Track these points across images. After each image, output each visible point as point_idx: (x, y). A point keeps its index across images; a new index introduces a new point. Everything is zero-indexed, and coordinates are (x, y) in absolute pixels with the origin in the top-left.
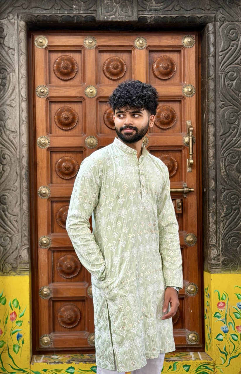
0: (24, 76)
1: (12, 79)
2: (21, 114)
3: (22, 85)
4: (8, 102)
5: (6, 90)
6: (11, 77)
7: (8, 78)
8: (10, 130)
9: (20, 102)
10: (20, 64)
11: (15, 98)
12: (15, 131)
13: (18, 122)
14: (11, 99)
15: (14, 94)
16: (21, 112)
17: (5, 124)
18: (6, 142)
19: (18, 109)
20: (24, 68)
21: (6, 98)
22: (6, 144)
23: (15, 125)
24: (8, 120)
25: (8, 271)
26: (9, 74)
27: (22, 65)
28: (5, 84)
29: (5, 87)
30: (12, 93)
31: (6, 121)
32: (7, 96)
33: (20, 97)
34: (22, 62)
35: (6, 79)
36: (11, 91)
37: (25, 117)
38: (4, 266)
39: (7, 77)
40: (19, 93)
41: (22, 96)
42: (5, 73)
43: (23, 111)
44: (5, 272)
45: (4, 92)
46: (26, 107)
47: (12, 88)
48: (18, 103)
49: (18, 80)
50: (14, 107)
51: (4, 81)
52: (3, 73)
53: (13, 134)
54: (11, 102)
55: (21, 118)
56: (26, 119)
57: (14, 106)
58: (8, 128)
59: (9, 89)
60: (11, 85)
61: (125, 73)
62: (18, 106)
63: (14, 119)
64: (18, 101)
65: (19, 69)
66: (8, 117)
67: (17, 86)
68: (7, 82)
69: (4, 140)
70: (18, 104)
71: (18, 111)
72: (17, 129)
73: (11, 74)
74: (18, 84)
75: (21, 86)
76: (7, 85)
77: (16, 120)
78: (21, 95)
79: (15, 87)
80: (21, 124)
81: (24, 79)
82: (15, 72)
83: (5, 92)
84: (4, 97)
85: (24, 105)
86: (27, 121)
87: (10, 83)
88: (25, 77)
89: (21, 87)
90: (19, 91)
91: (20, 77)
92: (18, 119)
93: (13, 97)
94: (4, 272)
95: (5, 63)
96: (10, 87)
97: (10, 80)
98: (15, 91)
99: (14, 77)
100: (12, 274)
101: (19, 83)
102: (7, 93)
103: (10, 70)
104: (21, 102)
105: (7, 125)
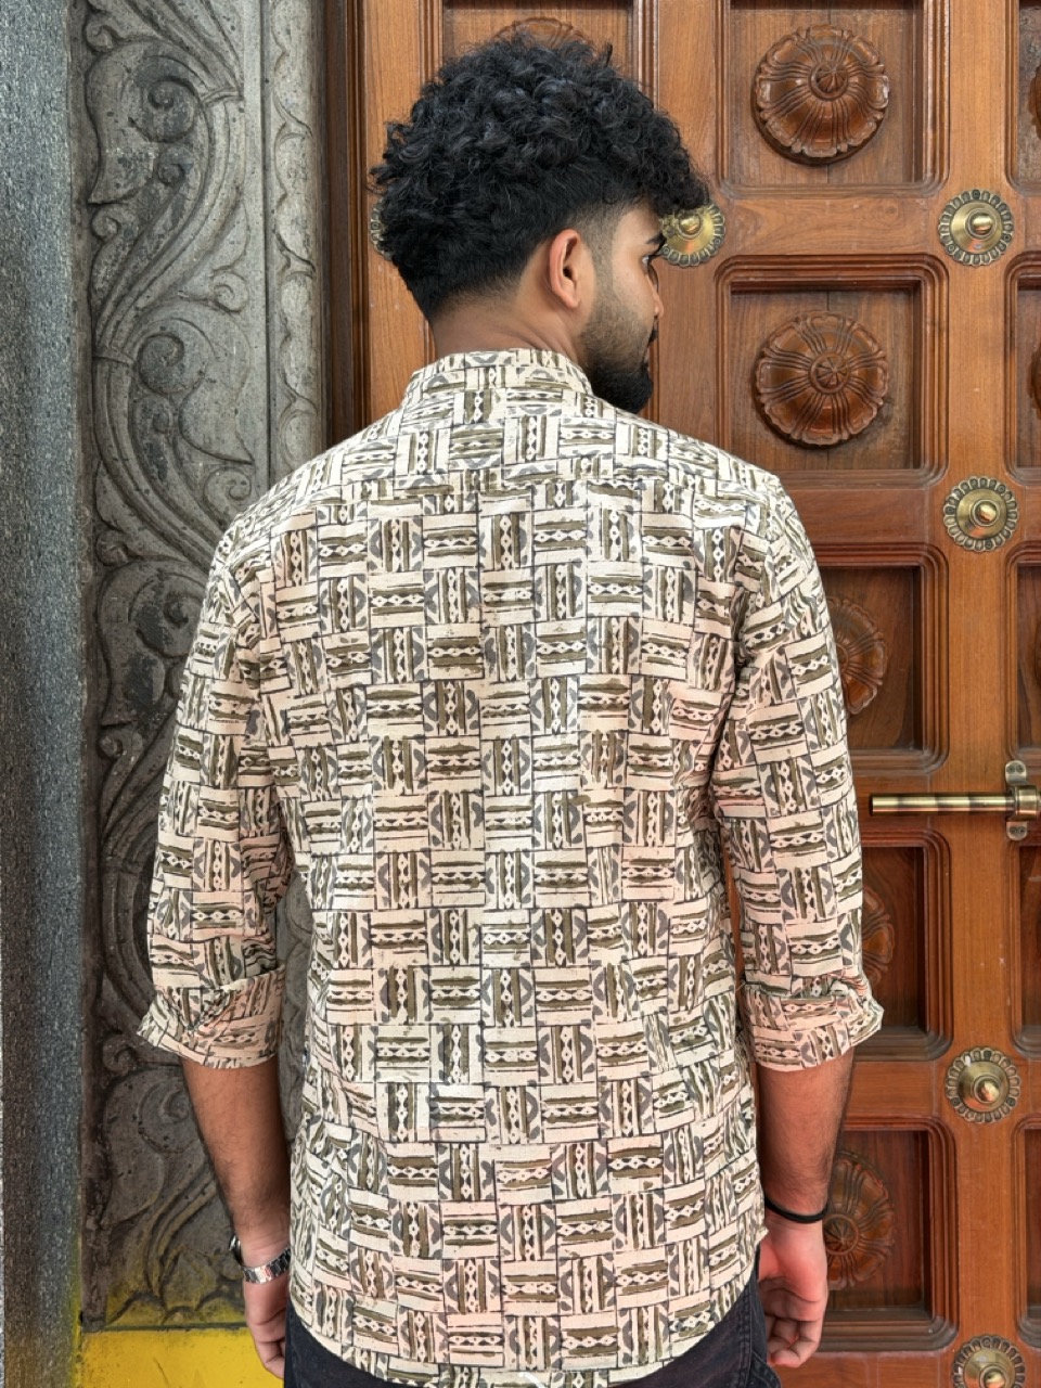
0: (293, 127)
1: (221, 140)
2: (275, 354)
3: (288, 183)
4: (200, 283)
5: (188, 205)
6: (218, 126)
7: (200, 136)
8: (214, 449)
9: (274, 283)
10: (274, 51)
11: (238, 260)
12: (243, 456)
13: (262, 403)
14: (218, 260)
15: (236, 233)
16: (277, 343)
17: (179, 413)
18: (189, 520)
19: (262, 320)
20: (295, 73)
21: (186, 256)
22: (189, 532)
23: (243, 422)
24: (198, 392)
25: (194, 1303)
26: (203, 108)
27: (284, 54)
28: (183, 170)
29: (183, 190)
30: (225, 225)
31: (186, 399)
32: (195, 246)
33: (275, 251)
34: (283, 38)
35: (189, 144)
36: (217, 213)
37: (304, 371)
38: (172, 1272)
39: (192, 129)
40: (269, 229)
41: (283, 247)
42: (179, 107)
43: (288, 336)
44: (176, 1310)
45: (175, 222)
46: (309, 313)
47: (226, 193)
48: (262, 287)
49: (259, 146)
50: (238, 312)
51: (175, 151)
52: (167, 107)
53: (231, 475)
54: (218, 279)
55: (279, 380)
56: (305, 383)
57: (233, 306)
58: (200, 442)
59: (207, 203)
60: (216, 178)
61: (879, 123)
62: (259, 308)
63: (237, 385)
64: (262, 276)
65: (264, 81)
66: (200, 372)
67: (254, 187)
68: (192, 159)
69: (176, 510)
70: (260, 293)
71: (263, 335)
72: (255, 444)
73: (218, 111)
74: (259, 170)
75: (282, 185)
76: (194, 179)
77: (245, 390)
78: (280, 238)
79: (239, 190)
80: (277, 415)
81: (297, 141)
82: (241, 98)
83: (181, 223)
84: (177, 248)
85: (296, 300)
86: (315, 400)
87: (210, 166)
88: (301, 130)
89: (277, 193)
90: (266, 215)
91: (273, 131)
92: (262, 389)
93: (227, 252)
94: (170, 1306)
95: (181, 44)
96: (211, 190)
97: (212, 150)
98: (241, 216)
99: (238, 129)
100: (215, 1319)
101: (265, 169)
102: (194, 225)
103: (211, 85)
104: (280, 284)
105: (196, 418)
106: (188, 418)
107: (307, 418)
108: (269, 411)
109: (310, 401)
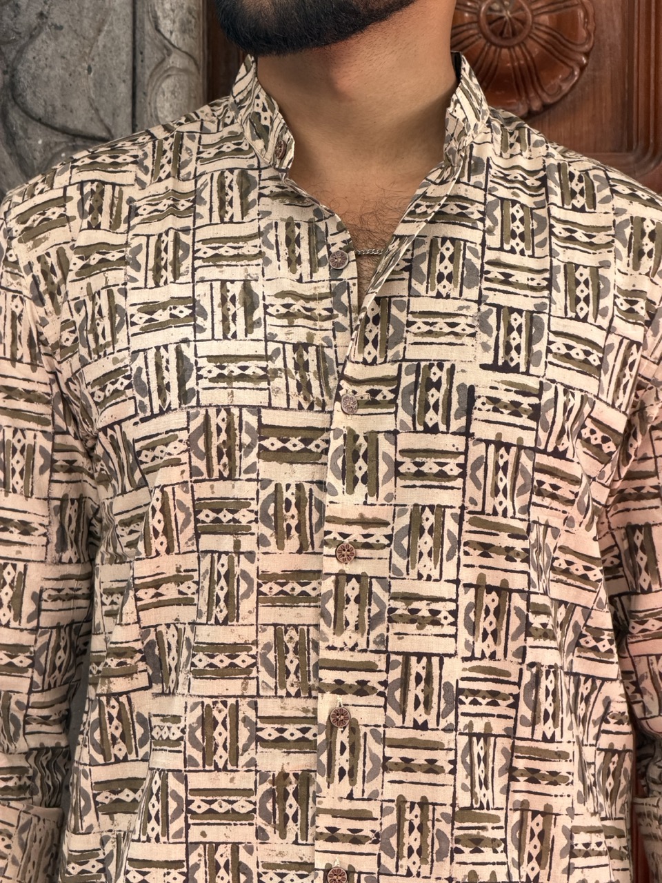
8: (59, 121)
12: (104, 134)
13: (125, 57)
17: (12, 72)
23: (99, 84)
24: (38, 43)
31: (21, 51)
37: (181, 14)
55: (148, 27)
56: (184, 30)
58: (39, 111)
63: (92, 34)
66: (41, 15)
72: (114, 114)
77: (102, 39)
80: (145, 73)
86: (198, 53)
105: (34, 78)
106: (24, 78)
107: (185, 77)
108: (134, 69)
109: (190, 55)
